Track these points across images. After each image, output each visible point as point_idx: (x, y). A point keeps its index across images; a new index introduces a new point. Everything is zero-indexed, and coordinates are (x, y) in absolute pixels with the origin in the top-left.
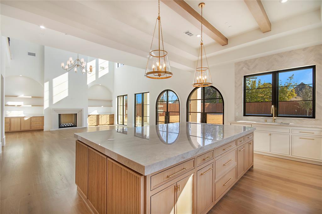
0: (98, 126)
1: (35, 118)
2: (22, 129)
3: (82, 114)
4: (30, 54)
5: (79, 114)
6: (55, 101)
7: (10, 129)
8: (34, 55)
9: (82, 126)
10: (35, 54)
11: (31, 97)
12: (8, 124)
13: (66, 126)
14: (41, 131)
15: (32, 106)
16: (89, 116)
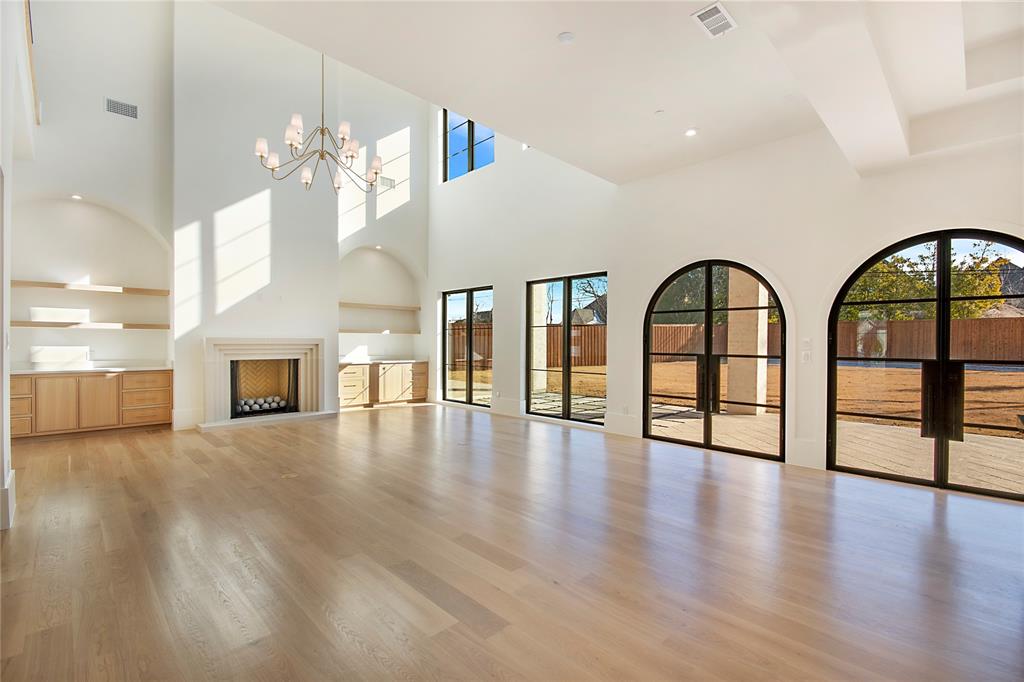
0: (376, 407)
1: (136, 378)
2: (86, 424)
3: (317, 360)
4: (114, 107)
5: (306, 361)
6: (224, 302)
7: (34, 421)
8: (131, 111)
9: (317, 410)
10: (136, 108)
11: (120, 290)
12: (26, 403)
13: (257, 407)
14: (164, 432)
15: (127, 326)
16: (343, 366)
